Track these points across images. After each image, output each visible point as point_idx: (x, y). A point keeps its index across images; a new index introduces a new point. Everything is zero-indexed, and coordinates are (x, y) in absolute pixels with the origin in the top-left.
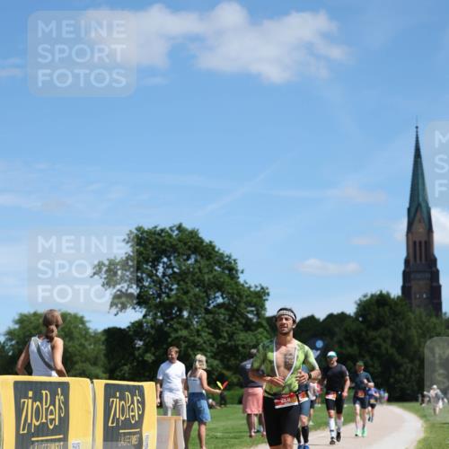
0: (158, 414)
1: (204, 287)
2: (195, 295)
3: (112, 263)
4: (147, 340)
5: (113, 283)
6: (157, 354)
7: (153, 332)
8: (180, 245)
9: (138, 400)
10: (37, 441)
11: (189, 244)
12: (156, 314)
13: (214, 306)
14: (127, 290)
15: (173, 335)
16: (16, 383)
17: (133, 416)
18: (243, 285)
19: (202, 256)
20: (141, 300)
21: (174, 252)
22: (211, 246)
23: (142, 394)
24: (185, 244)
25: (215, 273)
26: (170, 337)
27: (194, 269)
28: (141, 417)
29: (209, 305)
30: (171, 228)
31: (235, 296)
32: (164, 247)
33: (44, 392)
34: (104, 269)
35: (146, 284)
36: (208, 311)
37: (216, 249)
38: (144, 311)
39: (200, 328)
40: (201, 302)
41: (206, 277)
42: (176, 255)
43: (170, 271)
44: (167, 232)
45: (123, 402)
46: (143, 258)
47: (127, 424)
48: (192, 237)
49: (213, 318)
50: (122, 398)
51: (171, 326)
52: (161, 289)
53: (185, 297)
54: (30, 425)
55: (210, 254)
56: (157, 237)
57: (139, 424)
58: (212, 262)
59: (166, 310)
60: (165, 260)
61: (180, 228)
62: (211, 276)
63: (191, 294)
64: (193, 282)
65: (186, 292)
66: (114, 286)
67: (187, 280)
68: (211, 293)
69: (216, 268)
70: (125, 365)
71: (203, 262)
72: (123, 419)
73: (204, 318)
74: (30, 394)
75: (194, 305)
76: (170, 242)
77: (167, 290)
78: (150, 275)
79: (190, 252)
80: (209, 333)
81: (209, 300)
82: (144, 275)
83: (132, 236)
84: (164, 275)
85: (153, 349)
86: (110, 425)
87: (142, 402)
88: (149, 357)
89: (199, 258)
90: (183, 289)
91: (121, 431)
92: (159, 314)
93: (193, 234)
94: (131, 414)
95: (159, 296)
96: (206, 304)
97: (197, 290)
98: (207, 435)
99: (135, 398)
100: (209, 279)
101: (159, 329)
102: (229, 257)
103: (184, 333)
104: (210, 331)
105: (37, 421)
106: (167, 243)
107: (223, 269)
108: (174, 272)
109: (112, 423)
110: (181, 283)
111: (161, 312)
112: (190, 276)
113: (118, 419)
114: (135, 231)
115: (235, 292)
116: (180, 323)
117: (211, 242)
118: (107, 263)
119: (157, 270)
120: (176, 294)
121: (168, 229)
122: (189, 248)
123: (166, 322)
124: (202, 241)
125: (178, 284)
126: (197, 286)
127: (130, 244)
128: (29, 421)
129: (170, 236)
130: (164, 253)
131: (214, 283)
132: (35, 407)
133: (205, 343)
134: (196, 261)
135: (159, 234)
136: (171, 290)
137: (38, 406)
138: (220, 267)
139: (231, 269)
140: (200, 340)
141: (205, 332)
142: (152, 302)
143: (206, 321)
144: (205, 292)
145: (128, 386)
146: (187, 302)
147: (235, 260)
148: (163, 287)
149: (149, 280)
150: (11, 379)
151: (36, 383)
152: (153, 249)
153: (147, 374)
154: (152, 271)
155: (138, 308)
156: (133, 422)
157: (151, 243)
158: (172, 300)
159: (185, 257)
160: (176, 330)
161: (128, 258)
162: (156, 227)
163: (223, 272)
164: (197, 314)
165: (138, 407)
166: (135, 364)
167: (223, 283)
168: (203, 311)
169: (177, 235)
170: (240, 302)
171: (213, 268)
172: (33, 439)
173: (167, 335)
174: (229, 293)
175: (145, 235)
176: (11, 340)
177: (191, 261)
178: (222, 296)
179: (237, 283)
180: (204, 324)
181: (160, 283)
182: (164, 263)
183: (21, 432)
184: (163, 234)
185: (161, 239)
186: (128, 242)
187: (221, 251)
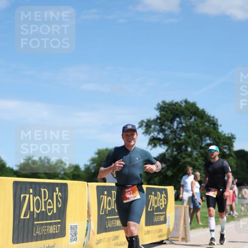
0: (175, 204)
1: (199, 134)
2: (194, 139)
3: (149, 121)
4: (168, 164)
5: (149, 133)
6: (174, 171)
7: (171, 159)
8: (186, 111)
9: (164, 197)
10: (109, 219)
11: (191, 110)
12: (173, 149)
13: (205, 145)
14: (157, 136)
15: (183, 161)
16: (98, 187)
17: (162, 205)
18: (221, 133)
19: (198, 117)
20: (165, 142)
21: (183, 115)
22: (203, 112)
23: (166, 193)
24: (189, 110)
25: (205, 127)
26: (180, 162)
27: (194, 124)
28: (166, 205)
29: (202, 144)
30: (181, 102)
31: (217, 140)
32: (177, 112)
33: (113, 192)
34: (144, 124)
35: (167, 132)
36: (201, 148)
37: (206, 113)
38: (166, 147)
39: (197, 157)
40: (198, 143)
41: (201, 129)
42: (184, 116)
43: (181, 126)
44: (179, 104)
45: (156, 198)
46: (166, 118)
47: (158, 209)
48: (193, 107)
49: (205, 151)
50: (156, 195)
51: (181, 156)
52: (175, 135)
53: (189, 140)
54: (106, 210)
55: (203, 116)
56: (173, 106)
57: (165, 209)
58: (203, 120)
59: (179, 147)
60: (178, 119)
61: (186, 101)
62: (203, 128)
63: (192, 138)
64: (193, 131)
65: (190, 137)
66: (150, 134)
67: (190, 130)
68: (203, 137)
69: (207, 124)
70: (156, 177)
71: (199, 121)
72: (156, 206)
73: (199, 152)
74: (106, 193)
75: (194, 144)
76: (181, 110)
77: (179, 136)
78: (169, 128)
79: (191, 115)
80: (203, 160)
81: (202, 141)
82: (166, 128)
83: (159, 106)
84: (177, 128)
85: (171, 169)
86: (149, 210)
87: (167, 198)
88: (169, 173)
89: (196, 118)
90: (188, 135)
91: (155, 213)
92: (175, 149)
93: (193, 105)
94: (161, 204)
95: (175, 139)
96: (200, 144)
97: (196, 136)
98: (201, 216)
99: (163, 196)
100: (202, 130)
101: (175, 158)
102: (213, 117)
103: (189, 160)
104: (203, 159)
105: (110, 207)
106: (179, 110)
107: (210, 124)
108: (183, 126)
109: (150, 209)
110: (187, 132)
111: (176, 148)
112: (192, 128)
113: (153, 207)
114: (161, 104)
115: (217, 137)
116: (186, 154)
117: (203, 109)
118: (146, 121)
119: (173, 125)
120: (184, 139)
121: (179, 102)
122: (191, 113)
123: (178, 153)
124: (198, 109)
125: (185, 132)
126: (196, 134)
127: (158, 111)
128: (105, 208)
129: (181, 106)
130: (177, 115)
131: (205, 132)
132: (108, 200)
133: (200, 165)
134: (195, 120)
135: (175, 105)
136: (181, 136)
137: (110, 200)
138: (208, 123)
139: (214, 124)
140: (197, 164)
141: (200, 159)
142: (171, 143)
143: (201, 153)
144: (200, 137)
145: (159, 189)
146: (190, 142)
147: (216, 119)
148: (177, 134)
149: (169, 130)
150: (95, 184)
151: (109, 187)
152: (171, 113)
153: (168, 182)
154: (170, 126)
155: (163, 146)
156: (161, 208)
157: (170, 110)
158: (182, 141)
159: (189, 118)
160: (184, 158)
161: (158, 118)
162: (173, 101)
163: (210, 126)
164: (195, 149)
165: (164, 200)
166: (161, 177)
167: (210, 132)
168: (199, 147)
169: (184, 105)
170: (219, 142)
171: (204, 123)
172: (108, 218)
173: (179, 161)
174: (213, 138)
175: (167, 106)
176: (93, 163)
177: (193, 120)
178: (209, 139)
179: (218, 132)
180: (200, 155)
181: (175, 132)
182: (177, 121)
183: (101, 214)
184: (177, 105)
185: (175, 108)
186: (157, 110)
187: (209, 114)
